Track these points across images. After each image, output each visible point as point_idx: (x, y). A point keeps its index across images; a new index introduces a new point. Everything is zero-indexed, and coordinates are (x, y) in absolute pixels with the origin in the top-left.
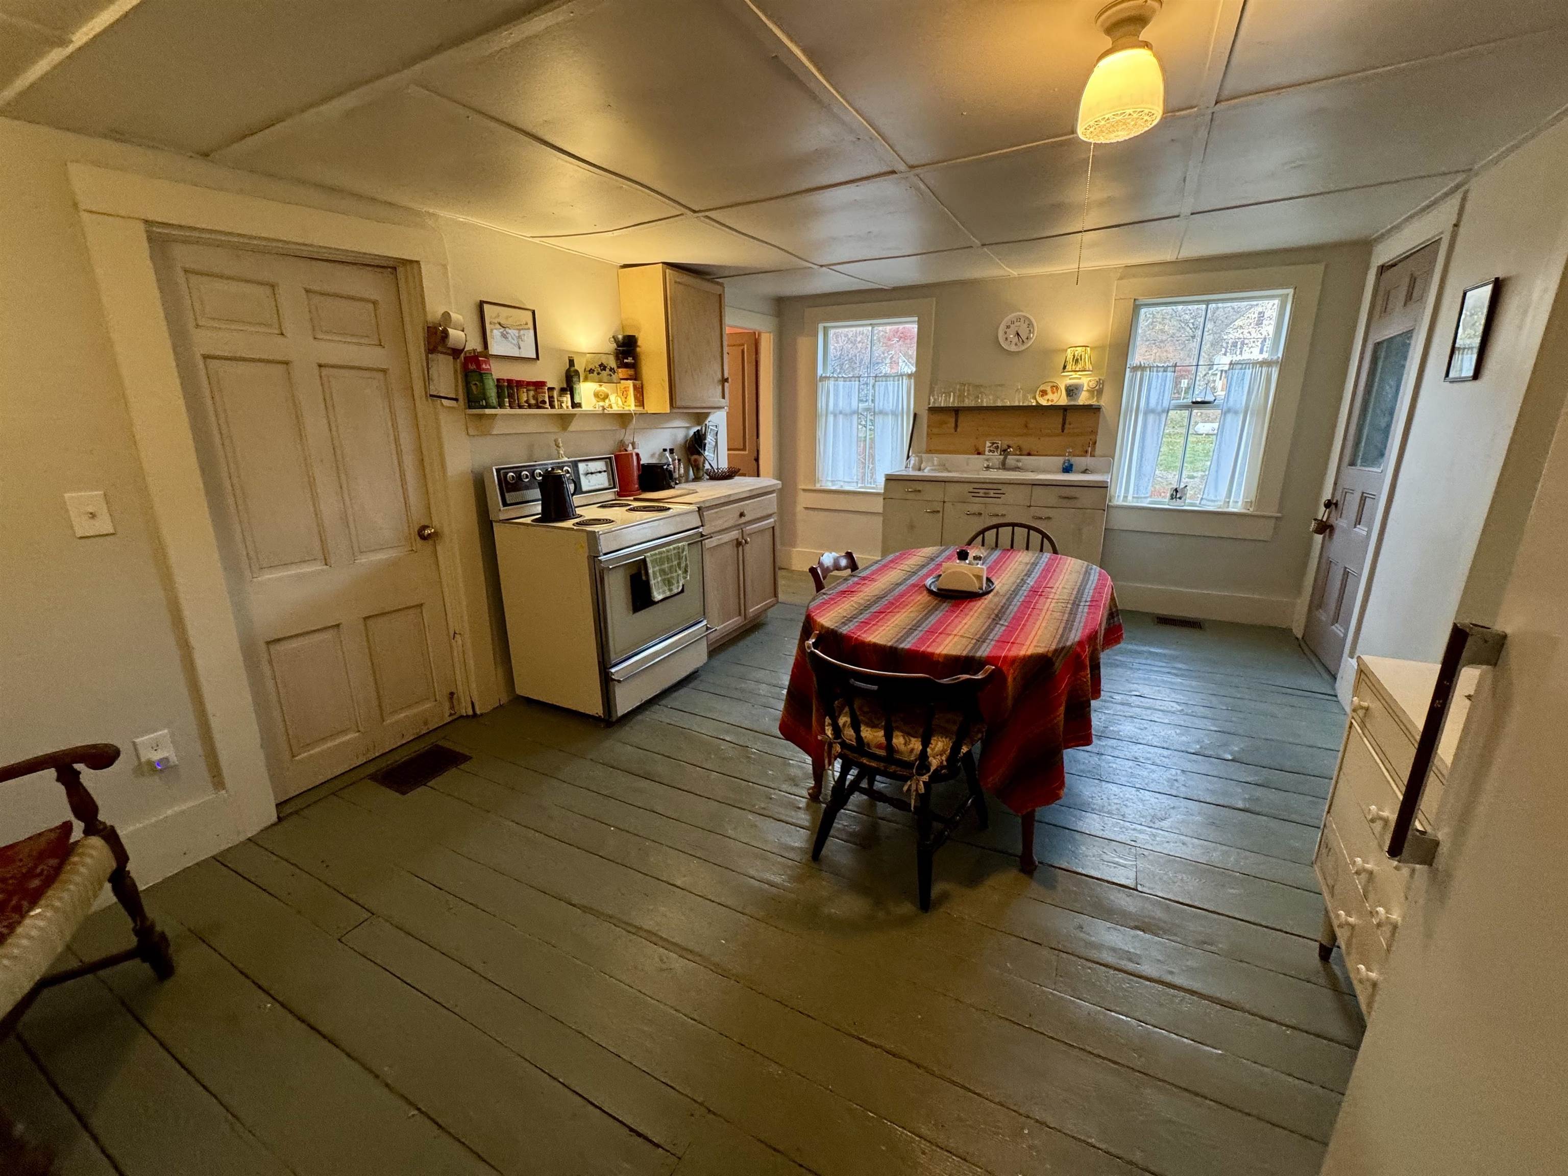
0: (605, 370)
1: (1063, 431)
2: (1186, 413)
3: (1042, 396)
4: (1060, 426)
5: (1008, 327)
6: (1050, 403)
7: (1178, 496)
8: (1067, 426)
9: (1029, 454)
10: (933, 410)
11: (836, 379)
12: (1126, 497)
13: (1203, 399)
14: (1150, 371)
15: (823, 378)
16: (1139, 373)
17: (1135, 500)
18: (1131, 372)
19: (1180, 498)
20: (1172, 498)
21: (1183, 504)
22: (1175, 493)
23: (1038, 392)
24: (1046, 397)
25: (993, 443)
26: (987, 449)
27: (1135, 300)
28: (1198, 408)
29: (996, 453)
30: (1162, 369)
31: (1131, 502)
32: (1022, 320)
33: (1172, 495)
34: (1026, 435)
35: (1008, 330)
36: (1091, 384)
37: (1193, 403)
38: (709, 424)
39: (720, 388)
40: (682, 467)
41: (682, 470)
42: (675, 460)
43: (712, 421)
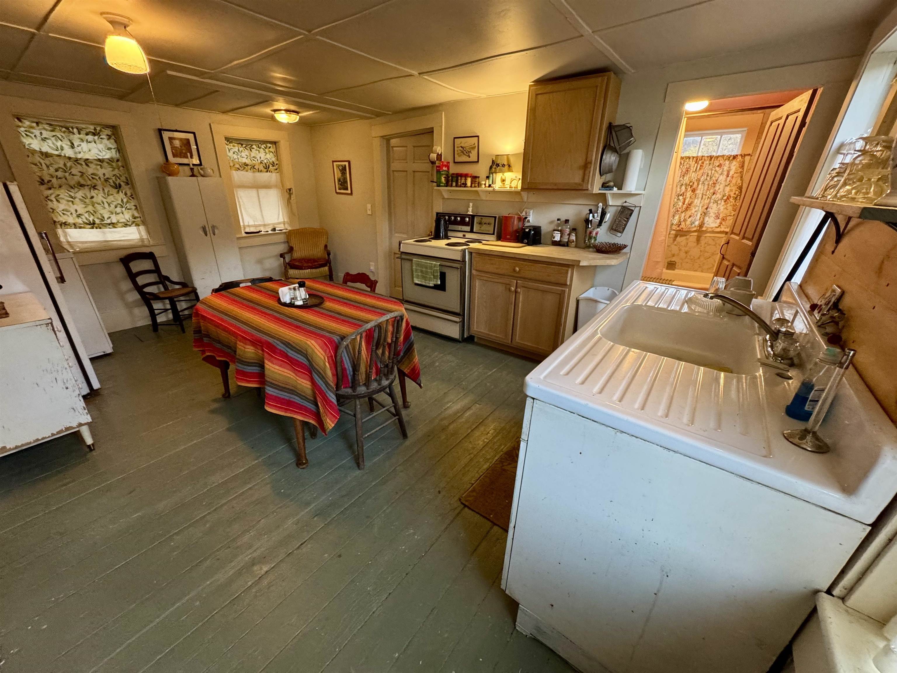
38: (625, 204)
39: (581, 172)
40: (574, 235)
41: (573, 237)
42: (567, 228)
43: (631, 201)
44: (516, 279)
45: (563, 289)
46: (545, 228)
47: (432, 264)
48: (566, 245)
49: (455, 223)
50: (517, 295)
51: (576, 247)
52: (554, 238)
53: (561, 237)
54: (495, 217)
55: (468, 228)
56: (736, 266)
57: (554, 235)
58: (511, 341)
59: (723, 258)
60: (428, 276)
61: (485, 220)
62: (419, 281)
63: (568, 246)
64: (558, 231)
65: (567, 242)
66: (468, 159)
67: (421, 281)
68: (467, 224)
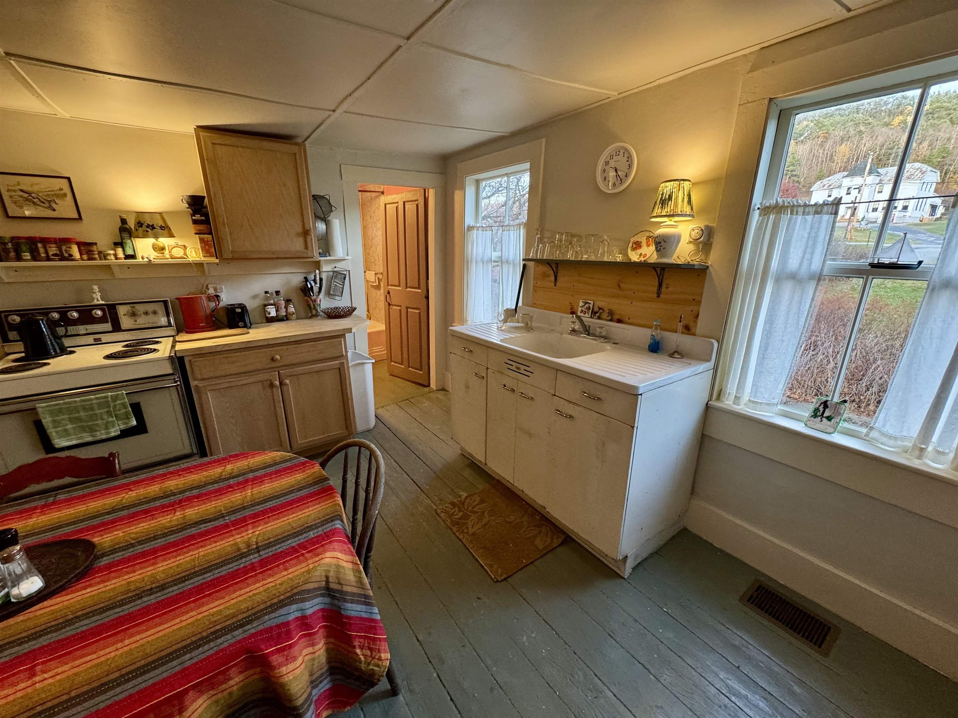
0: (142, 227)
1: (658, 296)
2: (858, 282)
3: (634, 249)
4: (656, 289)
5: (607, 163)
6: (642, 259)
7: (826, 414)
8: (664, 289)
9: (619, 321)
10: (539, 262)
11: (478, 228)
12: (737, 398)
13: (894, 260)
14: (792, 214)
15: (470, 228)
16: (772, 217)
17: (751, 405)
18: (760, 215)
19: (829, 418)
20: (815, 416)
21: (831, 430)
22: (821, 409)
23: (630, 245)
24: (639, 251)
25: (586, 303)
26: (580, 309)
27: (771, 100)
28: (879, 275)
29: (587, 315)
30: (812, 210)
31: (743, 408)
32: (621, 153)
33: (816, 410)
34: (617, 296)
35: (606, 167)
36: (693, 233)
37: (873, 265)
38: (335, 270)
39: (301, 240)
40: (292, 306)
41: (291, 309)
42: (281, 301)
43: (340, 266)
44: (277, 369)
45: (340, 361)
46: (251, 305)
47: (106, 397)
48: (286, 318)
49: (68, 322)
50: (285, 388)
51: (297, 319)
52: (269, 314)
53: (277, 311)
54: (165, 302)
55: (108, 326)
56: (410, 308)
57: (268, 310)
58: (291, 447)
59: (389, 304)
60: (100, 422)
61: (140, 308)
62: (68, 440)
63: (287, 319)
64: (272, 305)
65: (286, 316)
66: (49, 213)
67: (78, 438)
68: (102, 320)
